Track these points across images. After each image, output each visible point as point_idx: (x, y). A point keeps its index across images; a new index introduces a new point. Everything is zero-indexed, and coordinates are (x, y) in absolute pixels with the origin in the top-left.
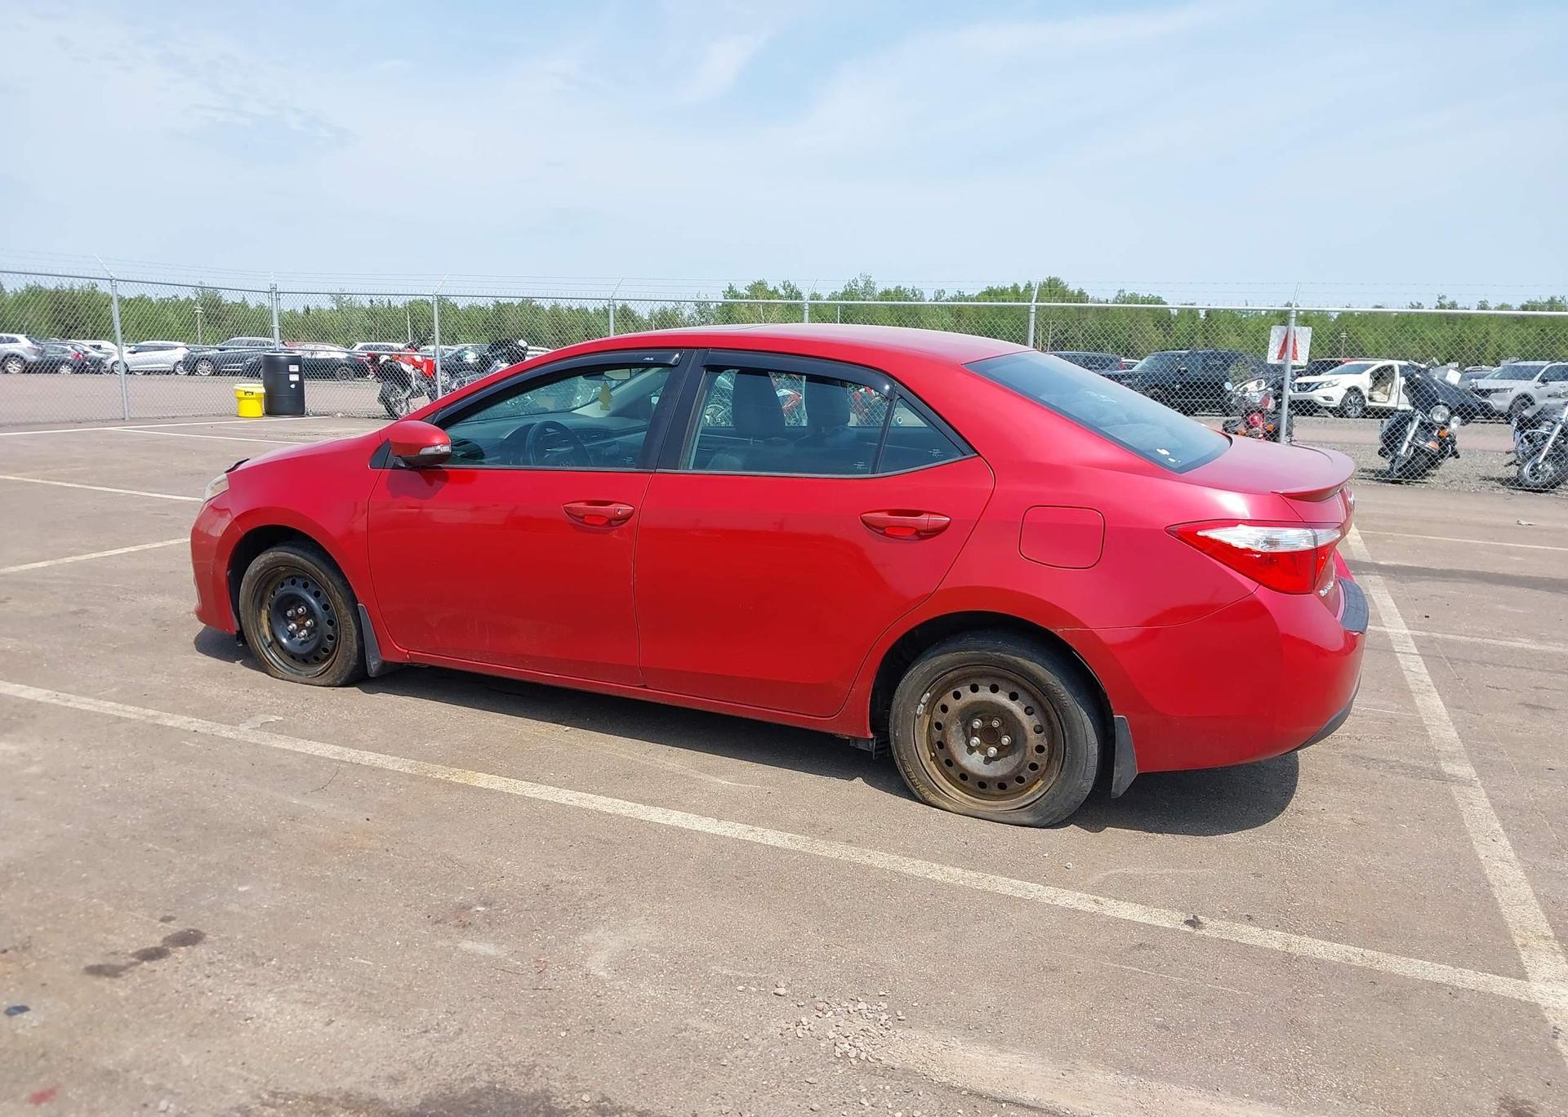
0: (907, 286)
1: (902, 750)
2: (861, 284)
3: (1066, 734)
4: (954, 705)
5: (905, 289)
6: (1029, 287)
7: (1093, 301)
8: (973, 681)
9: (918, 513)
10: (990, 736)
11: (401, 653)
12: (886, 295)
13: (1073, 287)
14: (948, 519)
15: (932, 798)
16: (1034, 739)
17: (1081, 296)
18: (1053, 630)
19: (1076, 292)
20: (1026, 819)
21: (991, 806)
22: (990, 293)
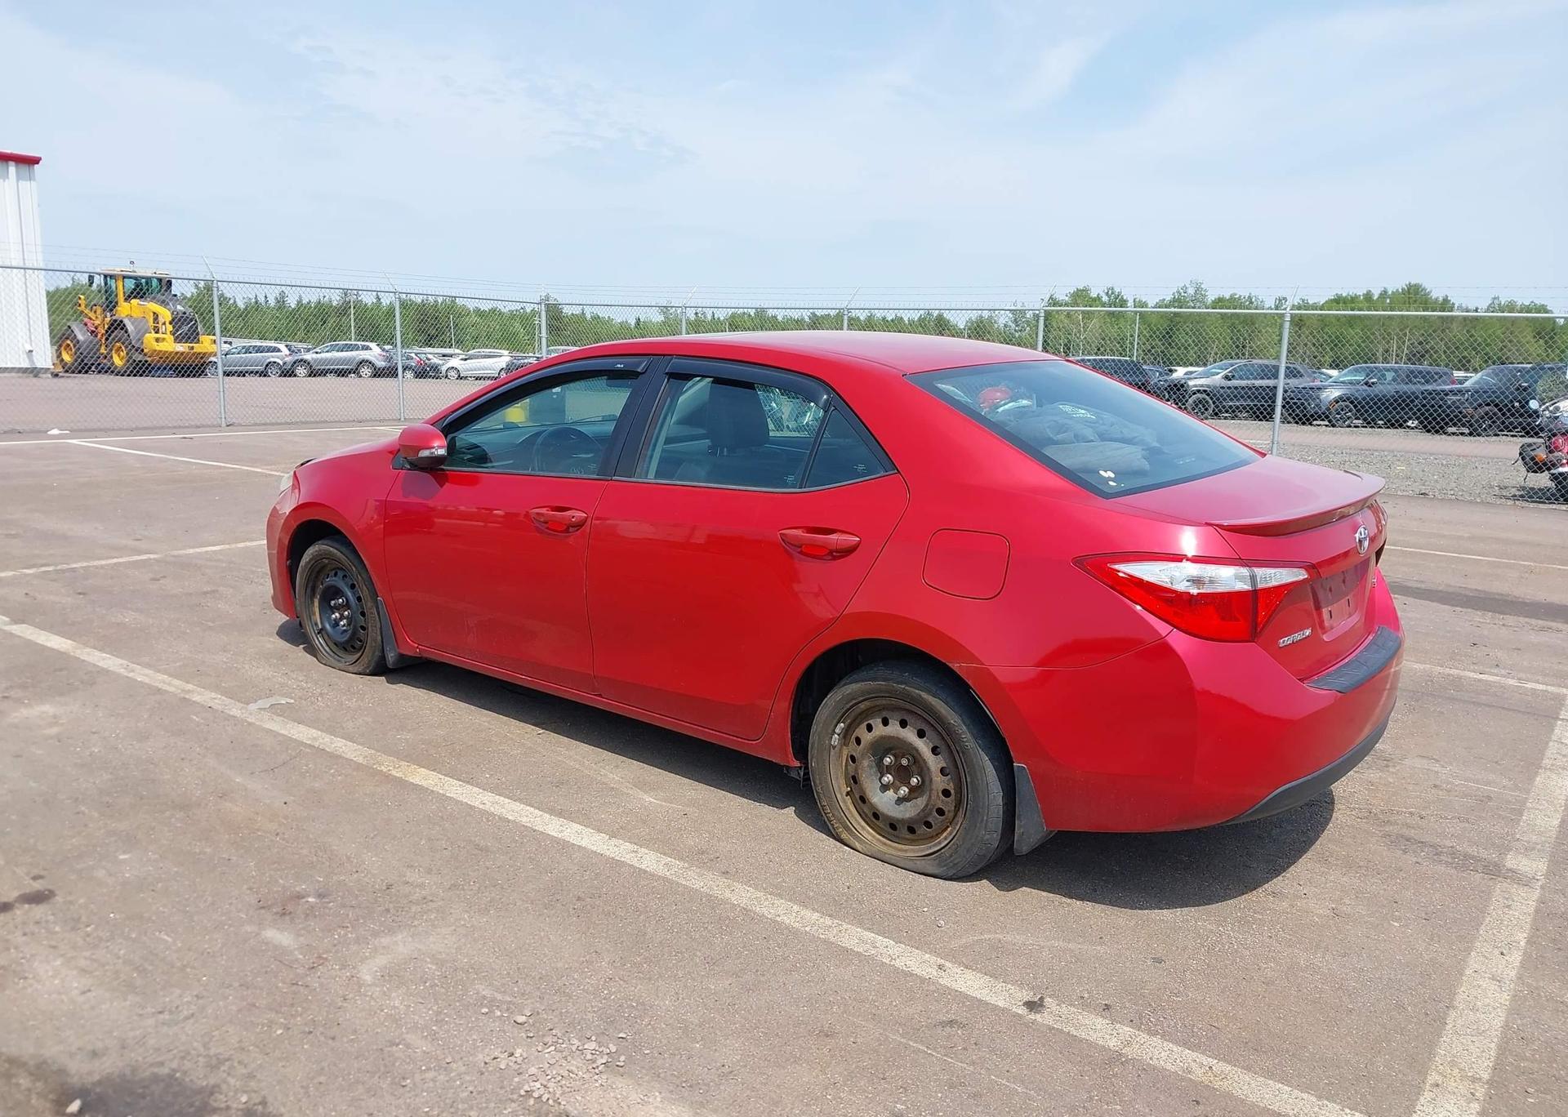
0: (1242, 292)
1: (818, 782)
2: (1191, 291)
3: (968, 780)
4: (867, 738)
5: (1240, 296)
6: (1384, 294)
7: (1460, 308)
8: (885, 714)
9: (833, 531)
10: (902, 774)
11: (413, 647)
12: (1219, 302)
13: (1437, 294)
14: (858, 539)
15: (845, 836)
16: (940, 782)
17: (1446, 304)
18: (950, 665)
19: (1441, 299)
20: (931, 870)
21: (900, 850)
22: (1338, 301)
